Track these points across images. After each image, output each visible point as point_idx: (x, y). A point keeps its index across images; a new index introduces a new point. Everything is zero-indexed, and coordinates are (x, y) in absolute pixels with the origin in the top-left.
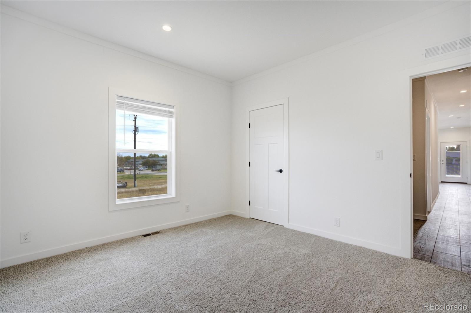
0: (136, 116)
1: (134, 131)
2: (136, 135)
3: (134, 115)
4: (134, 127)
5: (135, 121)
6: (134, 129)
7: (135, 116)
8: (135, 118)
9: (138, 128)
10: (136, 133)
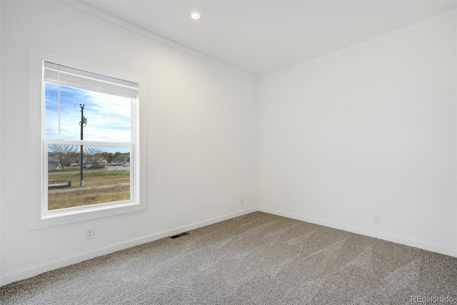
0: (84, 105)
1: (80, 123)
4: (81, 119)
5: (82, 111)
6: (81, 121)
7: (82, 106)
8: (82, 108)
9: (86, 119)
10: (84, 125)
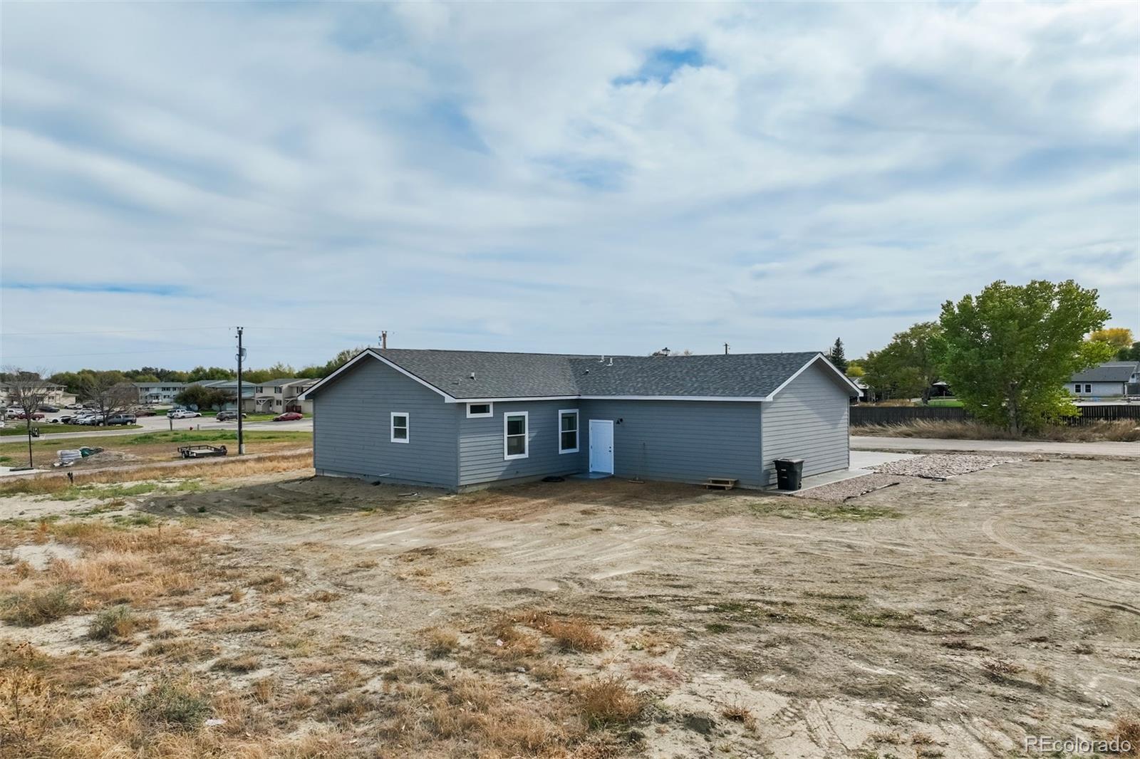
2: (242, 363)
3: (238, 328)
4: (238, 349)
7: (240, 329)
8: (240, 333)
10: (243, 358)
